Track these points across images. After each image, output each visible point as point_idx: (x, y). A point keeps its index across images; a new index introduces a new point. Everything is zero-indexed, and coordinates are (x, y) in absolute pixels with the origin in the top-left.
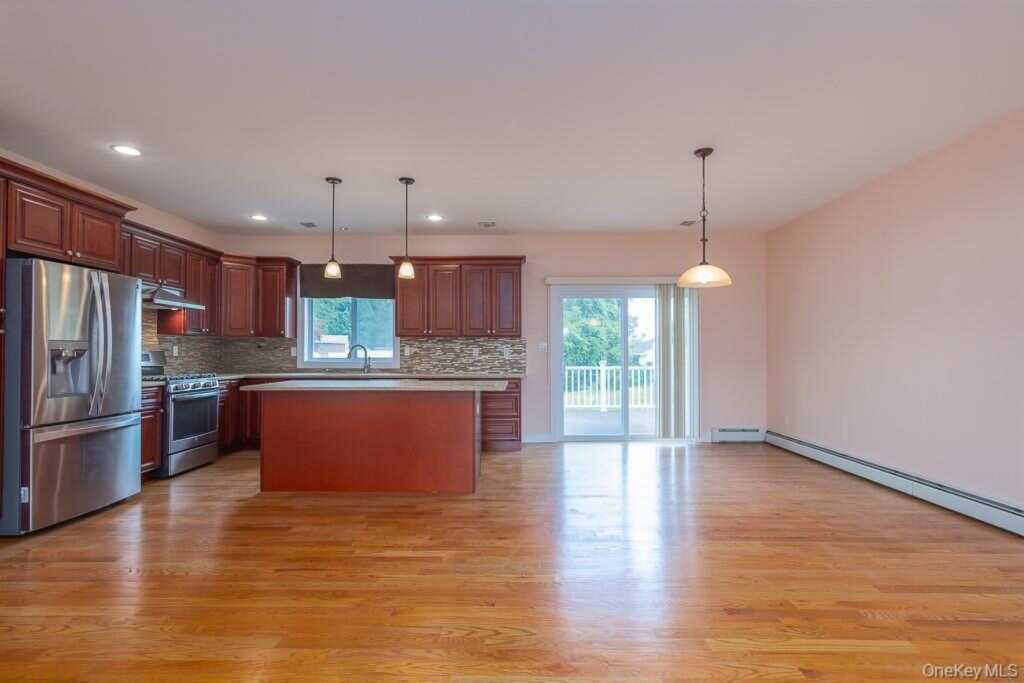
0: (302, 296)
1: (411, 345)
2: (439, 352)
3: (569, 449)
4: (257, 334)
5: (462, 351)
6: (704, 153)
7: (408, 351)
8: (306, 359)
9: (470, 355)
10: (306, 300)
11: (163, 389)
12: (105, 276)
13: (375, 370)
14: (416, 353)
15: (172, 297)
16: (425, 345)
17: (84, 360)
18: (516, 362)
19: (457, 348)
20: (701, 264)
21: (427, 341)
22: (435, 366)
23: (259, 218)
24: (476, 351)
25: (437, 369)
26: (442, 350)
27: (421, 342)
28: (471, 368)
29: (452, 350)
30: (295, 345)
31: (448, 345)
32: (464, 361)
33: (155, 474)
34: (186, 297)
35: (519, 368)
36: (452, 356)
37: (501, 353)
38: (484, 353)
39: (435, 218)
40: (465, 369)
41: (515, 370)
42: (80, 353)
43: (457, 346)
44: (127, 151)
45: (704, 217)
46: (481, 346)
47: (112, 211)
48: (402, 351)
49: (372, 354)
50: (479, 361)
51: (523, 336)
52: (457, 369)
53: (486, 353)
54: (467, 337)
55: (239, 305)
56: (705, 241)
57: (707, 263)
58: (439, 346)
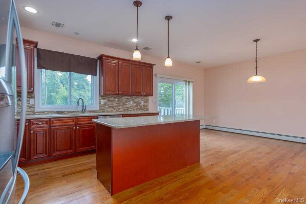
0: (38, 67)
1: (104, 99)
2: (117, 102)
5: (126, 102)
6: (256, 41)
7: (103, 102)
8: (40, 106)
9: (129, 104)
14: (106, 102)
16: (111, 99)
18: (145, 106)
19: (124, 100)
21: (111, 97)
22: (115, 109)
24: (132, 102)
25: (116, 110)
27: (109, 98)
28: (130, 109)
29: (122, 101)
31: (121, 99)
32: (127, 106)
36: (122, 104)
37: (141, 103)
38: (134, 103)
40: (127, 110)
41: (145, 110)
43: (124, 99)
45: (256, 61)
46: (133, 100)
48: (100, 102)
50: (132, 106)
52: (124, 110)
53: (135, 103)
56: (256, 68)
57: (258, 75)
58: (117, 100)
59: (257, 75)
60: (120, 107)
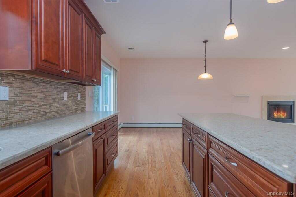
6: (205, 42)
20: (204, 73)
56: (205, 66)
57: (206, 73)
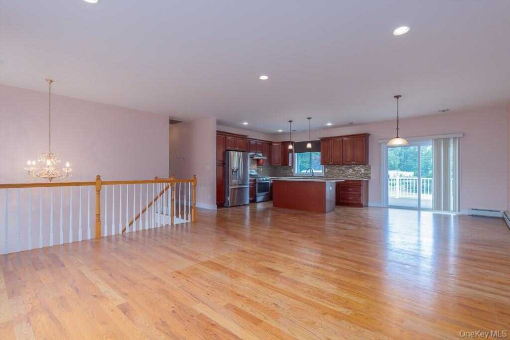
0: (295, 152)
1: (327, 168)
3: (391, 212)
4: (282, 165)
5: (346, 170)
6: (397, 97)
7: (327, 170)
8: (296, 172)
9: (349, 172)
10: (296, 154)
11: (255, 179)
12: (241, 153)
13: (316, 177)
14: (329, 170)
15: (260, 156)
17: (238, 172)
18: (366, 174)
19: (344, 169)
21: (333, 166)
22: (336, 176)
23: (280, 131)
24: (351, 170)
26: (339, 169)
27: (331, 167)
29: (342, 170)
30: (293, 168)
31: (341, 168)
32: (346, 173)
33: (253, 201)
34: (263, 156)
35: (368, 177)
36: (342, 172)
37: (361, 171)
39: (329, 124)
40: (347, 177)
41: (366, 178)
42: (237, 170)
44: (245, 124)
46: (353, 168)
47: (244, 137)
48: (325, 170)
49: (314, 171)
51: (369, 164)
52: (344, 177)
53: (355, 171)
54: (348, 165)
55: (277, 156)
56: (398, 129)
58: (337, 168)
59: (397, 137)
60: (340, 175)
